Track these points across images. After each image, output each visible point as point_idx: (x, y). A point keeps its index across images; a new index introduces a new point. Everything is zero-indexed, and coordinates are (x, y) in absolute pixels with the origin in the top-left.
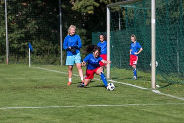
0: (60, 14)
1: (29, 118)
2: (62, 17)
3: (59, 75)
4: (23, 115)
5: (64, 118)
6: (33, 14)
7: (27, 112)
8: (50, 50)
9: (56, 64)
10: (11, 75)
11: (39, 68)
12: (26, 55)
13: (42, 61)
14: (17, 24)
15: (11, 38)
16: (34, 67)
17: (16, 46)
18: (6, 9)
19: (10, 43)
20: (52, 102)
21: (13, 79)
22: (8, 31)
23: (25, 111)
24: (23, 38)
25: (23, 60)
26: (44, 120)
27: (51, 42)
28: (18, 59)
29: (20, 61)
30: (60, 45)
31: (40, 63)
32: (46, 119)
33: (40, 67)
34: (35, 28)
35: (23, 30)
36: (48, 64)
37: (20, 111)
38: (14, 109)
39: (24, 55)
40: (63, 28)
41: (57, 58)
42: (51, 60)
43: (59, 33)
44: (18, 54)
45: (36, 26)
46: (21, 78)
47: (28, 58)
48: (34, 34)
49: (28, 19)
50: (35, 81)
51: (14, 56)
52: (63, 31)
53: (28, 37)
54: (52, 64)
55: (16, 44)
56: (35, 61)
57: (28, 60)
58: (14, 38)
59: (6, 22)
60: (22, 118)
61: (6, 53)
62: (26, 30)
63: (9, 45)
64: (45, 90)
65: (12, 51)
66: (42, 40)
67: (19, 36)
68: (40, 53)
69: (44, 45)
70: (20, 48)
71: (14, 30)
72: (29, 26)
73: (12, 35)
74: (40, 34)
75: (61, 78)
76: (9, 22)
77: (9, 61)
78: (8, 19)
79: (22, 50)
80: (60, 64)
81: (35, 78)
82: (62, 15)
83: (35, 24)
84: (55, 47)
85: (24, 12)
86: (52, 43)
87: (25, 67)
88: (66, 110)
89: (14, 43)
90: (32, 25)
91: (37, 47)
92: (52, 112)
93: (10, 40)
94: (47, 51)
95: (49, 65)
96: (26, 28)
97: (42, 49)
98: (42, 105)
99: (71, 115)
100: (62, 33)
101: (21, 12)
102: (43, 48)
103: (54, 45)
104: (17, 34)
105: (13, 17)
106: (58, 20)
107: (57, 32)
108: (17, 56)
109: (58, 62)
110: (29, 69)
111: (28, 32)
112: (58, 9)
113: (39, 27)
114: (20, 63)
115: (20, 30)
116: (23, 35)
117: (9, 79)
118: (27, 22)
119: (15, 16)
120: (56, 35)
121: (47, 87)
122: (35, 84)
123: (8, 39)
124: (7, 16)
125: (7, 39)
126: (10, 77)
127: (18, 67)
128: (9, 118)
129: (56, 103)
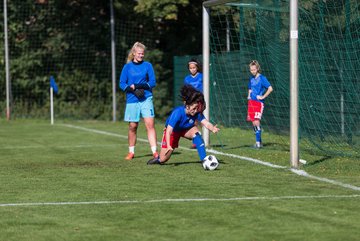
0: (112, 21)
1: (51, 224)
2: (115, 26)
3: (109, 139)
4: (39, 217)
5: (119, 225)
6: (59, 21)
7: (45, 213)
8: (92, 91)
9: (103, 119)
10: (15, 141)
11: (70, 126)
12: (45, 101)
13: (76, 112)
14: (27, 40)
15: (15, 66)
16: (61, 124)
17: (24, 83)
18: (5, 10)
19: (14, 76)
20: (95, 192)
21: (19, 147)
22: (10, 54)
23: (44, 210)
24: (38, 66)
25: (39, 112)
26: (80, 228)
27: (93, 75)
28: (29, 109)
29: (32, 113)
30: (111, 81)
31: (73, 116)
32: (84, 226)
33: (72, 124)
34: (63, 47)
35: (39, 52)
36: (88, 118)
37: (32, 210)
38: (21, 208)
39: (42, 101)
40: (116, 46)
41: (106, 106)
42: (95, 111)
43: (110, 57)
44: (29, 98)
45: (63, 44)
46: (36, 146)
47: (49, 107)
48: (61, 60)
49: (49, 30)
50: (61, 152)
51: (21, 104)
52: (117, 54)
53: (48, 66)
54: (96, 117)
55: (25, 79)
56: (62, 113)
57: (49, 111)
58: (21, 67)
59: (6, 37)
60: (36, 224)
61: (5, 96)
62: (44, 52)
63: (12, 81)
64: (81, 170)
65: (17, 92)
66: (75, 71)
67: (30, 63)
68: (72, 96)
69: (80, 80)
70: (34, 86)
71: (21, 51)
72: (50, 44)
73: (17, 61)
74: (72, 59)
75: (113, 146)
76: (13, 35)
77: (12, 112)
78: (10, 30)
79: (37, 90)
80: (111, 119)
81: (62, 147)
82: (116, 22)
83: (62, 40)
84: (101, 85)
85: (40, 17)
86: (96, 77)
87: (43, 123)
88: (122, 209)
89: (21, 78)
90: (56, 43)
91: (65, 85)
92: (97, 212)
93: (14, 71)
94: (87, 92)
95: (89, 121)
96: (44, 48)
97: (75, 90)
98: (76, 200)
99: (132, 219)
100: (116, 58)
101: (36, 16)
102: (78, 87)
103: (100, 81)
104: (27, 60)
105: (20, 26)
106: (106, 31)
107: (105, 55)
108: (26, 103)
109: (106, 114)
110: (51, 129)
111: (49, 55)
112: (107, 10)
113: (70, 47)
114: (33, 117)
115: (32, 52)
116: (39, 62)
117: (11, 147)
118: (47, 36)
119: (24, 25)
120: (102, 60)
121: (87, 163)
122: (63, 157)
123: (10, 70)
124: (9, 23)
125: (7, 68)
126: (13, 144)
127: (29, 124)
128: (10, 224)
129: (103, 194)
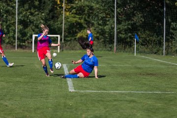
0: (165, 9)
1: (133, 101)
2: (166, 11)
3: (161, 64)
4: (128, 98)
5: (166, 103)
6: (140, 8)
7: (131, 96)
8: (154, 41)
9: (159, 54)
10: (119, 62)
11: (143, 57)
12: (132, 44)
13: (146, 50)
14: (125, 16)
15: (119, 28)
16: (139, 56)
17: (123, 36)
18: (115, 3)
19: (118, 33)
20: (155, 88)
21: (120, 65)
22: (117, 23)
23: (131, 95)
24: (130, 29)
25: (129, 50)
26: (147, 104)
27: (155, 34)
28: (125, 48)
29: (126, 50)
30: (163, 37)
31: (145, 52)
32: (149, 103)
33: (144, 56)
34: (141, 20)
35: (130, 22)
36: (152, 53)
37: (125, 94)
38: (120, 93)
39: (130, 45)
40: (166, 21)
41: (160, 48)
42: (155, 50)
43: (163, 26)
44: (125, 43)
45: (141, 19)
46: (127, 65)
47: (134, 48)
48: (140, 26)
49: (135, 12)
50: (140, 68)
51: (121, 45)
52: (166, 24)
53: (134, 29)
54: (155, 53)
55: (123, 34)
56: (140, 50)
57: (134, 50)
58: (121, 29)
59: (115, 15)
60: (127, 101)
61: (114, 42)
62: (132, 22)
63: (117, 35)
64: (148, 77)
65: (120, 40)
66: (147, 32)
67: (126, 27)
68: (145, 43)
69: (149, 35)
70: (127, 38)
71: (122, 21)
72: (135, 19)
73: (120, 26)
74: (145, 26)
75: (163, 67)
77: (117, 49)
78: (117, 12)
79: (129, 40)
80: (163, 54)
81: (139, 66)
82: (166, 9)
83: (141, 17)
84: (159, 38)
85: (131, 6)
86: (156, 35)
87: (131, 55)
88: (167, 96)
89: (122, 34)
90: (138, 18)
91: (142, 38)
92: (155, 97)
93: (118, 31)
94: (152, 41)
95: (152, 55)
96: (133, 20)
97: (146, 40)
98: (146, 91)
99: (171, 101)
100: (166, 26)
101: (129, 6)
102: (148, 39)
103: (158, 37)
104: (124, 26)
105: (122, 10)
106: (162, 14)
107: (160, 24)
108: (123, 46)
109: (161, 52)
110: (135, 57)
111: (135, 24)
112: (163, 4)
113: (145, 20)
114: (127, 52)
115: (127, 22)
116: (130, 27)
117: (116, 65)
118: (134, 15)
119: (124, 9)
120: (159, 27)
121: (151, 74)
122: (140, 71)
123: (117, 30)
124: (117, 9)
125: (115, 29)
126: (117, 64)
127: (124, 55)
128: (115, 100)
129: (158, 89)
